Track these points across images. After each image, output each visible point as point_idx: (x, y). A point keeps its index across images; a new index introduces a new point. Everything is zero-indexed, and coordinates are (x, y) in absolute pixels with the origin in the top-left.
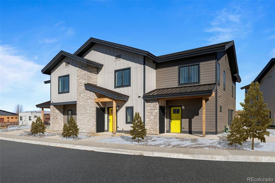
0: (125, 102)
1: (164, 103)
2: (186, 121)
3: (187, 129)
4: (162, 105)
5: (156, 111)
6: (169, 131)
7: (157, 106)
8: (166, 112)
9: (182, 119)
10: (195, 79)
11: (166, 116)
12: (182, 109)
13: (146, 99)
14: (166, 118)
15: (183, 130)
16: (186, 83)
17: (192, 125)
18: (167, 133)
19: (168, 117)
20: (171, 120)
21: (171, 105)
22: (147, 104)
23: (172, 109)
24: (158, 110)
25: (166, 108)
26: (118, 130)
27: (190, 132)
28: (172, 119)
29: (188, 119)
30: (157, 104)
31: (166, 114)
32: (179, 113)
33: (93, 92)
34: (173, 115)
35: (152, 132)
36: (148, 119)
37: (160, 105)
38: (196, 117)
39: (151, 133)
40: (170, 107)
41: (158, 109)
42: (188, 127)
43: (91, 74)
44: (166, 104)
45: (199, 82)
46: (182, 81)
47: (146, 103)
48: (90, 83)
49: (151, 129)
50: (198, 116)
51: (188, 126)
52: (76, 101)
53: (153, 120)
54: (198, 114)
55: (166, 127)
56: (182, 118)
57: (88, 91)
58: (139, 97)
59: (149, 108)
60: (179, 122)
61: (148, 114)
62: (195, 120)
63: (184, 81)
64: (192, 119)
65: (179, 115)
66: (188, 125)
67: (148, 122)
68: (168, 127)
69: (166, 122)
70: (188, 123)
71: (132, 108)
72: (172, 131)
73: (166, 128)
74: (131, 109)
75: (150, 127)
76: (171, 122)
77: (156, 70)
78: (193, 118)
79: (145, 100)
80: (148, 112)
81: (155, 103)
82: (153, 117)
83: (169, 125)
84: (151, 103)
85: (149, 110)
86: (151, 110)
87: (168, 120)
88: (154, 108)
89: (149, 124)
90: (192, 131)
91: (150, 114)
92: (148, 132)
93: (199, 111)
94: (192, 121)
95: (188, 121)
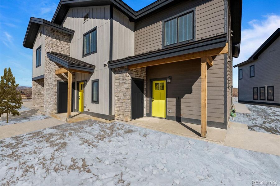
0: (91, 73)
1: (142, 75)
2: (172, 102)
3: (173, 114)
4: (138, 78)
5: (126, 86)
6: (149, 115)
7: (127, 78)
8: (145, 87)
9: (168, 99)
10: (188, 35)
11: (146, 93)
12: (167, 83)
13: (113, 67)
14: (146, 97)
15: (168, 114)
16: (173, 43)
17: (182, 108)
18: (146, 116)
19: (149, 94)
21: (152, 77)
22: (115, 75)
23: (154, 83)
24: (130, 84)
25: (145, 82)
26: (85, 110)
27: (178, 119)
28: (154, 98)
29: (175, 99)
30: (128, 74)
31: (145, 90)
32: (164, 89)
33: (54, 62)
34: (156, 92)
35: (121, 116)
36: (116, 98)
37: (134, 77)
38: (186, 96)
39: (120, 119)
40: (151, 81)
41: (130, 82)
42: (174, 111)
43: (59, 41)
44: (146, 77)
45: (193, 38)
46: (168, 41)
47: (113, 74)
48: (54, 51)
49: (120, 113)
50: (192, 94)
51: (175, 108)
52: (44, 75)
53: (122, 98)
54: (190, 92)
55: (145, 108)
56: (167, 97)
58: (105, 65)
59: (117, 81)
60: (163, 102)
61: (116, 90)
62: (186, 100)
63: (171, 41)
64: (181, 99)
65: (163, 92)
67: (117, 101)
68: (149, 108)
69: (145, 102)
70: (175, 104)
72: (154, 114)
73: (145, 110)
74: (97, 83)
75: (118, 109)
76: (153, 102)
77: (134, 32)
78: (182, 98)
79: (111, 69)
80: (116, 87)
81: (124, 74)
83: (149, 106)
84: (120, 74)
85: (117, 85)
86: (120, 84)
87: (149, 99)
88: (123, 82)
89: (118, 105)
90: (181, 117)
91: (119, 90)
92: (116, 116)
93: (193, 86)
94: (181, 101)
95: (175, 101)
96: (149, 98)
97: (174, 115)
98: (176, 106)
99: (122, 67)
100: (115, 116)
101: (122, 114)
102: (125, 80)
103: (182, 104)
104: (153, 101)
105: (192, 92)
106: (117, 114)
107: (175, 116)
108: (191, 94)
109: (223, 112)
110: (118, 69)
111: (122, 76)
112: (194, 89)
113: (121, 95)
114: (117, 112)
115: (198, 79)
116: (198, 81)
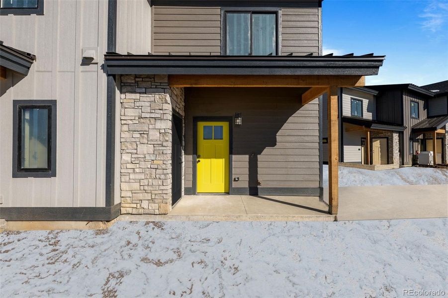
2: (241, 162)
3: (244, 183)
4: (178, 111)
5: (161, 125)
6: (192, 191)
7: (165, 106)
8: (183, 134)
9: (233, 156)
11: (185, 147)
12: (232, 127)
13: (118, 71)
14: (186, 153)
17: (259, 171)
18: (186, 194)
19: (191, 148)
20: (199, 157)
21: (199, 113)
22: (123, 96)
25: (183, 121)
27: (254, 191)
28: (201, 155)
29: (247, 156)
31: (183, 138)
32: (221, 138)
34: (203, 144)
35: (145, 204)
36: (127, 158)
38: (267, 150)
39: (141, 211)
40: (196, 120)
42: (247, 178)
44: (185, 112)
47: (117, 92)
49: (140, 196)
53: (148, 157)
54: (273, 143)
55: (183, 178)
56: (231, 152)
58: (87, 61)
59: (131, 113)
60: (219, 164)
61: (126, 135)
62: (266, 157)
64: (258, 156)
65: (223, 144)
66: (247, 171)
67: (129, 166)
68: (190, 177)
70: (247, 165)
71: (48, 108)
72: (199, 189)
73: (183, 182)
74: (46, 111)
75: (136, 186)
76: (199, 164)
78: (260, 154)
79: (114, 76)
80: (125, 128)
82: (151, 149)
83: (192, 172)
84: (140, 93)
85: (130, 122)
86: (142, 120)
87: (190, 157)
88: (153, 115)
89: (132, 176)
90: (258, 186)
91: (138, 136)
92: (127, 205)
93: (277, 134)
94: (259, 160)
95: (248, 160)
96: (192, 156)
97: (246, 185)
98: (249, 168)
99: (148, 77)
100: (122, 205)
101: (148, 196)
102: (161, 112)
103: (259, 164)
104: (199, 161)
105: (276, 145)
106: (129, 200)
107: (248, 187)
108: (274, 146)
109: (318, 172)
110: (133, 81)
111: (148, 99)
112: (278, 138)
113: (145, 149)
114: (129, 194)
115: (285, 122)
116: (285, 126)
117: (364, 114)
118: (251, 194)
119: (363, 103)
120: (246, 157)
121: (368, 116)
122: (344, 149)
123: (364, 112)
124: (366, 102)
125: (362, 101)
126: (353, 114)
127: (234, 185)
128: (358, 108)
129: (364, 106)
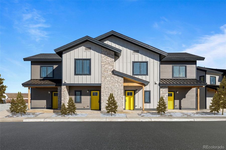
2: (177, 102)
3: (178, 107)
7: (167, 91)
9: (175, 100)
12: (174, 94)
13: (161, 85)
16: (177, 76)
17: (182, 104)
22: (161, 89)
26: (136, 108)
27: (180, 108)
32: (172, 96)
38: (183, 99)
45: (186, 77)
52: (101, 84)
54: (185, 97)
57: (116, 76)
58: (156, 84)
60: (172, 102)
62: (183, 101)
64: (181, 100)
71: (149, 92)
93: (186, 95)
94: (181, 101)
95: (179, 101)
116: (188, 93)
117: (216, 83)
118: (180, 109)
119: (216, 78)
120: (178, 101)
121: (218, 83)
122: (207, 99)
123: (216, 82)
124: (217, 77)
125: (215, 77)
126: (211, 83)
127: (175, 107)
128: (213, 80)
129: (216, 79)
